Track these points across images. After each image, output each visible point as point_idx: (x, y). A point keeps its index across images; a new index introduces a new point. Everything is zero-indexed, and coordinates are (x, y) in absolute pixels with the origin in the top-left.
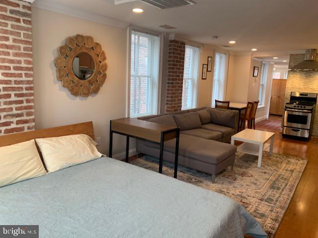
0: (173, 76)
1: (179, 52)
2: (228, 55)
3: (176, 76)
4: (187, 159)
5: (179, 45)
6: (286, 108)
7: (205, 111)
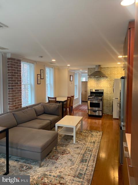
0: (13, 83)
1: (16, 66)
2: (54, 69)
3: (15, 83)
4: (19, 151)
5: (16, 61)
6: (89, 99)
7: (40, 106)
